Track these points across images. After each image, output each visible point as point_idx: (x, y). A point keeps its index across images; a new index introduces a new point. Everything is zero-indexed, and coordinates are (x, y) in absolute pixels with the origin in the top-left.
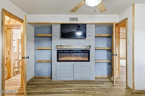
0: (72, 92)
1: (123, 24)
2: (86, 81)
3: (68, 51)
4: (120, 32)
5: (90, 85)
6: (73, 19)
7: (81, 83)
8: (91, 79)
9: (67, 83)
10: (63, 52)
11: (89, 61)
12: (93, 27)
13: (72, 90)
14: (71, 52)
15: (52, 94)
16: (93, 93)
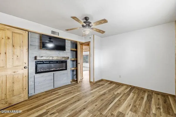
0: (61, 96)
1: (88, 44)
2: (65, 86)
3: (48, 62)
4: (83, 48)
5: (71, 87)
6: (53, 32)
7: (64, 88)
8: (68, 84)
9: (50, 92)
10: (42, 63)
11: (66, 69)
12: (69, 43)
13: (60, 95)
14: (51, 63)
15: (45, 104)
16: (77, 91)
